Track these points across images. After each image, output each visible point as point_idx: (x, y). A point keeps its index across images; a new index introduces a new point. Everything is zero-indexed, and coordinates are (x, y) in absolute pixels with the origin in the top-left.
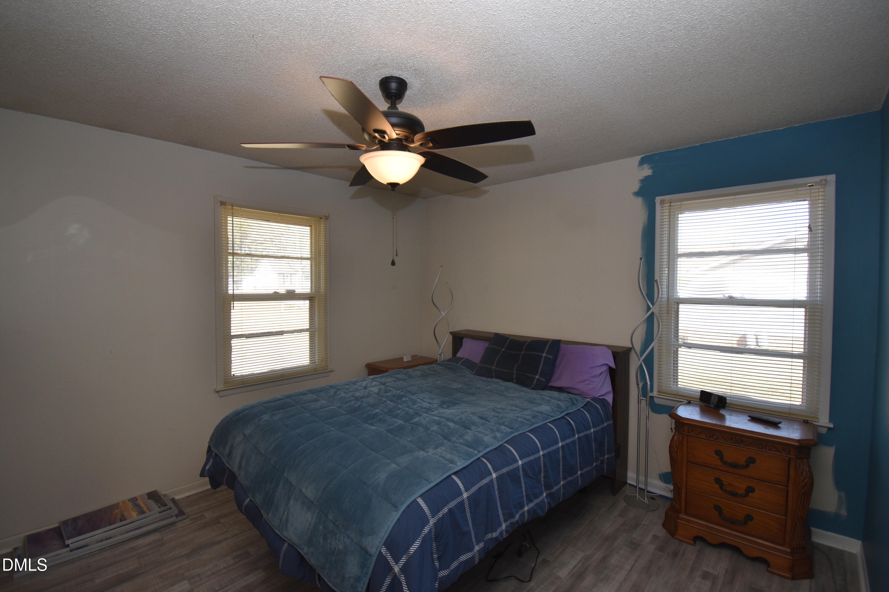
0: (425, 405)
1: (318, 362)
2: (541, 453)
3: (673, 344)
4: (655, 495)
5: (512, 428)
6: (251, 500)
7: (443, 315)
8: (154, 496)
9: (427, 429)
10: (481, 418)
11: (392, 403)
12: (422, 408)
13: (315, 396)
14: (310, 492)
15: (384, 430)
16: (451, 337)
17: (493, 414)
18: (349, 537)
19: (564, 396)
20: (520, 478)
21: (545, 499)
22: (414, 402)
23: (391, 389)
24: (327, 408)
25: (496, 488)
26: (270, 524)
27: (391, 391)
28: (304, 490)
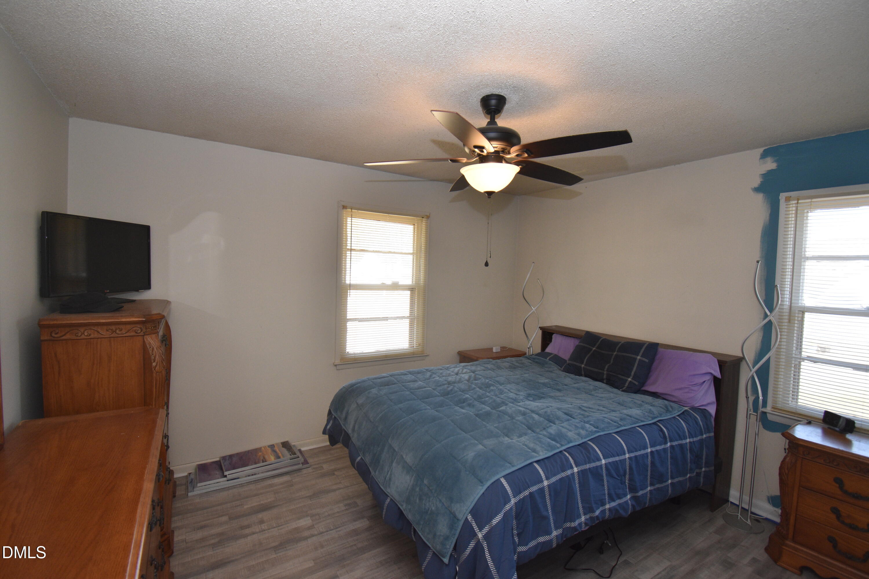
0: (512, 395)
1: (416, 347)
2: (627, 456)
3: (794, 357)
4: (760, 518)
5: (597, 428)
6: (362, 458)
7: (533, 310)
8: (286, 445)
9: (513, 418)
10: (566, 414)
11: (481, 391)
12: (509, 398)
13: (413, 377)
14: (409, 458)
15: (472, 414)
16: (540, 332)
17: (579, 411)
18: (440, 501)
19: (659, 402)
20: (603, 477)
21: (629, 502)
22: (501, 392)
23: (480, 377)
24: (424, 389)
25: (577, 481)
26: (377, 481)
27: (480, 379)
28: (404, 457)
